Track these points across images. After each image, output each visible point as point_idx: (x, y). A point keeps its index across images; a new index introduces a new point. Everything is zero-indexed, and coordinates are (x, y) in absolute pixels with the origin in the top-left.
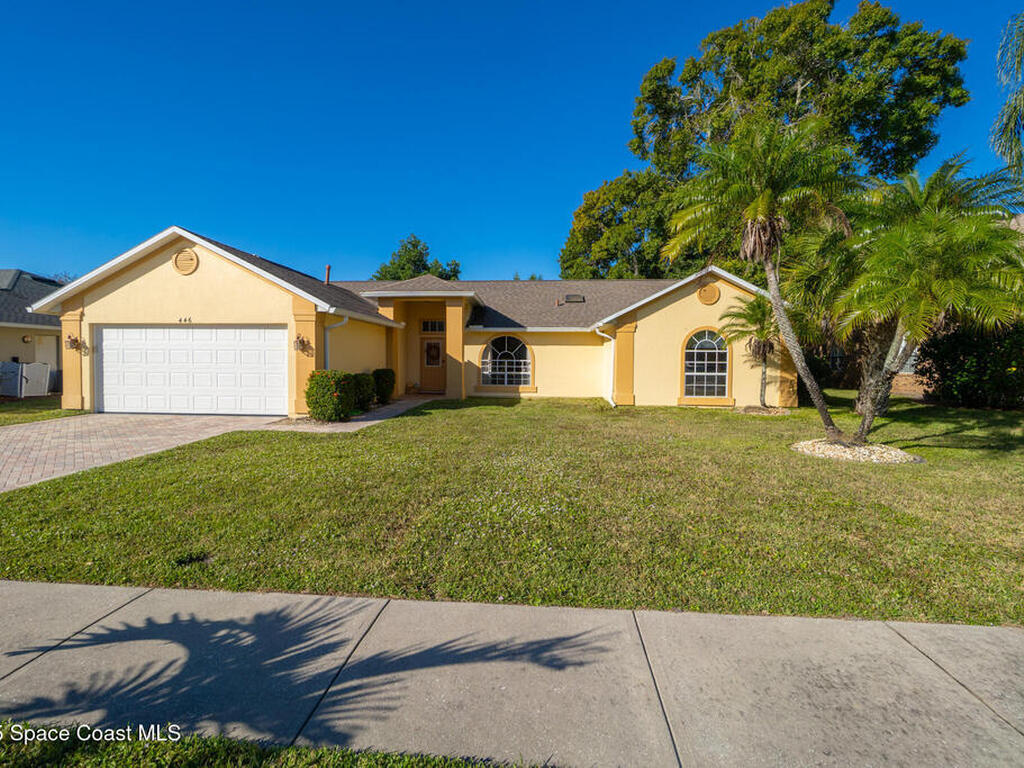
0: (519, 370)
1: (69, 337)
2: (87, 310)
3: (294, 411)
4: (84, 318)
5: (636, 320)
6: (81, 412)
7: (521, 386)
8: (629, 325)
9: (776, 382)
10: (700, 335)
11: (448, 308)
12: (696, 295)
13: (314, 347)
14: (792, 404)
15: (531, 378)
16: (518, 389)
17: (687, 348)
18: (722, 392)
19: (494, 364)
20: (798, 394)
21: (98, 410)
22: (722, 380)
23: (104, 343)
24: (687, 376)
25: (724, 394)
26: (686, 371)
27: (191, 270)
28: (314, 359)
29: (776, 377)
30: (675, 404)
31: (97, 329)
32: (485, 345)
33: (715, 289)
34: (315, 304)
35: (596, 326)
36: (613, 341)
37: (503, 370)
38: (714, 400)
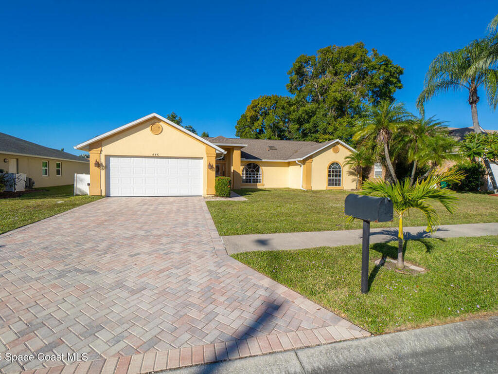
0: (257, 177)
1: (96, 161)
2: (103, 148)
3: (206, 194)
4: (102, 152)
5: (312, 158)
6: (100, 197)
7: (258, 183)
8: (310, 160)
9: (356, 181)
10: (333, 164)
11: (235, 151)
12: (332, 149)
15: (262, 180)
16: (257, 185)
17: (329, 169)
19: (246, 174)
21: (108, 196)
22: (340, 180)
23: (111, 164)
25: (340, 185)
26: (329, 177)
27: (159, 133)
28: (215, 172)
29: (355, 179)
30: (325, 189)
31: (108, 157)
32: (243, 167)
33: (338, 148)
34: (216, 149)
35: (296, 160)
36: (302, 166)
37: (251, 177)
38: (337, 187)
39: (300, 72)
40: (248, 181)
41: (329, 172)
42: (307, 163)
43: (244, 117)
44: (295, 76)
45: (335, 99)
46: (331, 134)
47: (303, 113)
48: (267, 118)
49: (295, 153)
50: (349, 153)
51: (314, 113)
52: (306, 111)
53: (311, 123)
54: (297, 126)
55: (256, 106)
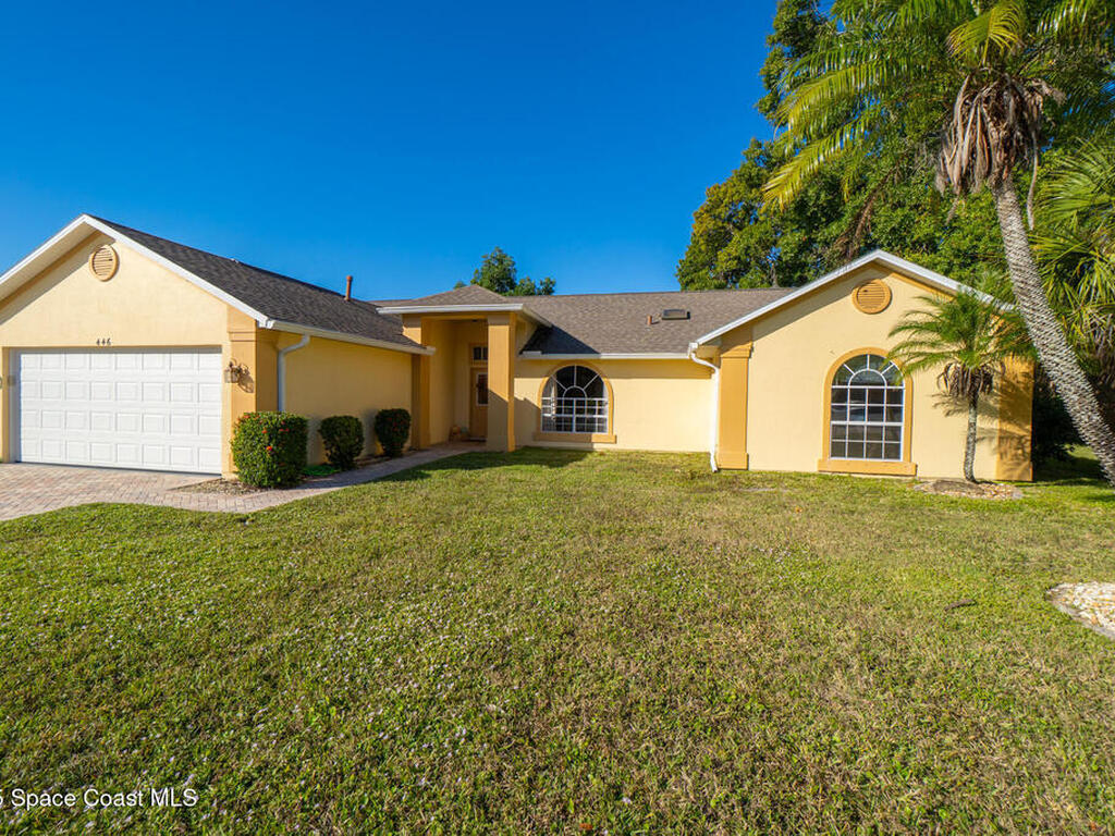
0: (592, 412)
2: (1, 329)
5: (751, 338)
7: (595, 434)
8: (739, 347)
9: (991, 439)
10: (857, 361)
11: (491, 328)
12: (850, 298)
13: (254, 379)
14: (1022, 474)
15: (608, 424)
16: (590, 436)
17: (834, 382)
18: (893, 452)
19: (559, 403)
20: (1032, 460)
21: (14, 459)
23: (22, 372)
24: (835, 426)
25: (898, 457)
26: (833, 418)
27: (110, 275)
28: (253, 395)
29: (990, 431)
30: (815, 469)
31: (14, 354)
32: (547, 379)
33: (882, 289)
36: (716, 370)
38: (880, 465)
40: (561, 425)
42: (729, 358)
55: (719, 203)
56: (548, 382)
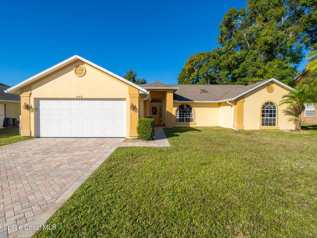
0: (190, 117)
1: (25, 104)
2: (33, 92)
3: (129, 135)
4: (31, 95)
5: (244, 98)
6: (30, 138)
7: (190, 122)
8: (241, 100)
9: (293, 120)
10: (267, 104)
11: (168, 94)
12: (265, 89)
13: (138, 108)
15: (194, 120)
16: (189, 124)
17: (262, 109)
18: (274, 124)
19: (180, 114)
21: (38, 136)
22: (274, 120)
23: (40, 107)
24: (262, 119)
26: (262, 117)
27: (82, 75)
28: (138, 113)
29: (293, 119)
30: (258, 129)
31: (37, 100)
32: (177, 108)
33: (272, 87)
34: (139, 90)
35: (227, 100)
36: (233, 106)
37: (184, 116)
38: (272, 127)
39: (229, 25)
40: (181, 120)
41: (263, 111)
42: (239, 103)
43: (184, 70)
44: (224, 29)
45: (266, 43)
46: (261, 76)
47: (233, 60)
48: (202, 69)
49: (225, 95)
50: (287, 93)
51: (243, 60)
52: (235, 57)
53: (240, 68)
54: (227, 72)
55: (193, 61)
56: (178, 108)
